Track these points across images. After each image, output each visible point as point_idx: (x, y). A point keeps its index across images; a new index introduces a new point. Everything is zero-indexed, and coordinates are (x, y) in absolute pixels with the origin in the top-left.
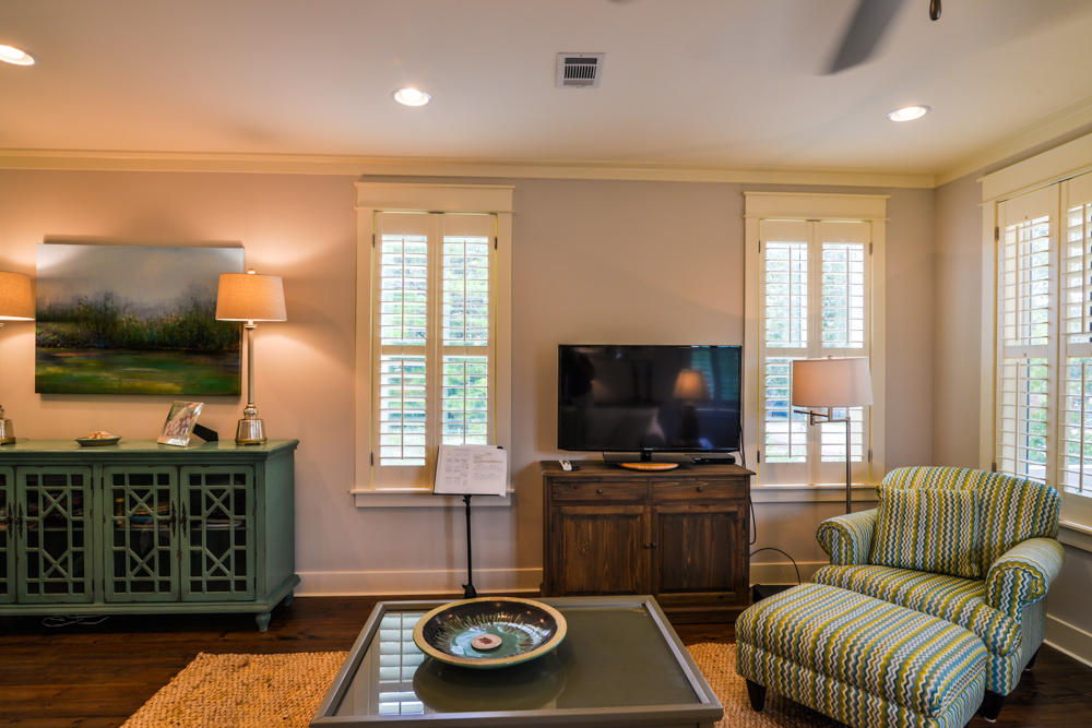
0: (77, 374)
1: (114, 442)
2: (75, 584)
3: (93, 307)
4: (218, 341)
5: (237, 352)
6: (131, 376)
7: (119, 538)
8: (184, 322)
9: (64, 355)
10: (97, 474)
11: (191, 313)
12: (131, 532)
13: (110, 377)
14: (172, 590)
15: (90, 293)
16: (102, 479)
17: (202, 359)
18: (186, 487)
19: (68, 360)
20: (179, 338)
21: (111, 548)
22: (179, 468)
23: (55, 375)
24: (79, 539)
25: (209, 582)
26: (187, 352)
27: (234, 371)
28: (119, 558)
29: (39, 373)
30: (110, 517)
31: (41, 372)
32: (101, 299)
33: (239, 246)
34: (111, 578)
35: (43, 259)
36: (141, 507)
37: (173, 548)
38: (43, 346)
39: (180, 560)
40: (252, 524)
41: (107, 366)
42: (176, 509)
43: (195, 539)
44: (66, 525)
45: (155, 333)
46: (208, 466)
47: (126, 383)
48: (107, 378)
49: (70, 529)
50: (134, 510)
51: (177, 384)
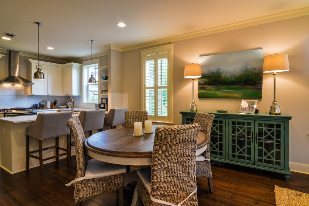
0: (209, 92)
1: (226, 112)
2: (220, 153)
3: (214, 73)
4: (254, 81)
5: (261, 83)
6: (225, 92)
7: (233, 141)
8: (243, 75)
9: (206, 87)
10: (227, 121)
11: (245, 72)
12: (237, 140)
13: (219, 93)
14: (251, 160)
15: (213, 69)
16: (229, 122)
17: (249, 86)
18: (257, 127)
19: (207, 88)
20: (241, 80)
21: (231, 144)
22: (255, 121)
23: (203, 93)
24: (221, 140)
25: (265, 160)
26: (243, 84)
27: (260, 90)
28: (234, 147)
29: (199, 92)
30: (231, 134)
31: (200, 92)
32: (216, 70)
33: (261, 48)
34: (231, 153)
35: (201, 61)
36: (241, 132)
37: (252, 146)
38: (200, 85)
39: (255, 150)
40: (283, 142)
41: (218, 90)
42: (254, 134)
43: (260, 145)
44: (217, 135)
45: (233, 79)
46: (266, 121)
47: (224, 95)
48: (218, 93)
49: (218, 137)
50: (239, 133)
51: (240, 95)
